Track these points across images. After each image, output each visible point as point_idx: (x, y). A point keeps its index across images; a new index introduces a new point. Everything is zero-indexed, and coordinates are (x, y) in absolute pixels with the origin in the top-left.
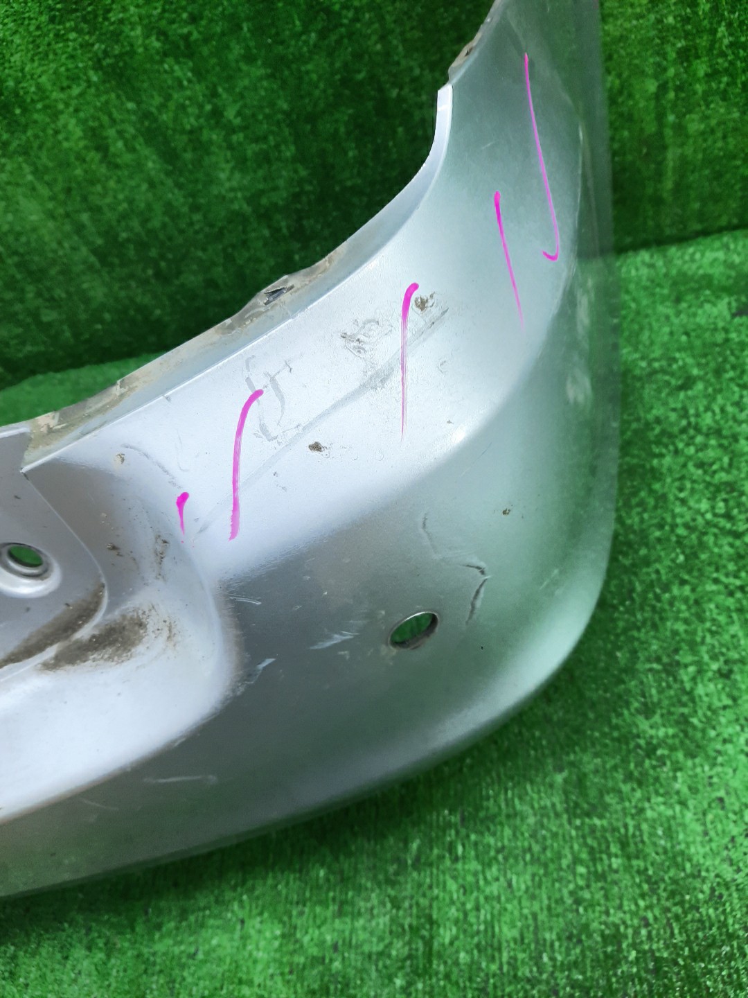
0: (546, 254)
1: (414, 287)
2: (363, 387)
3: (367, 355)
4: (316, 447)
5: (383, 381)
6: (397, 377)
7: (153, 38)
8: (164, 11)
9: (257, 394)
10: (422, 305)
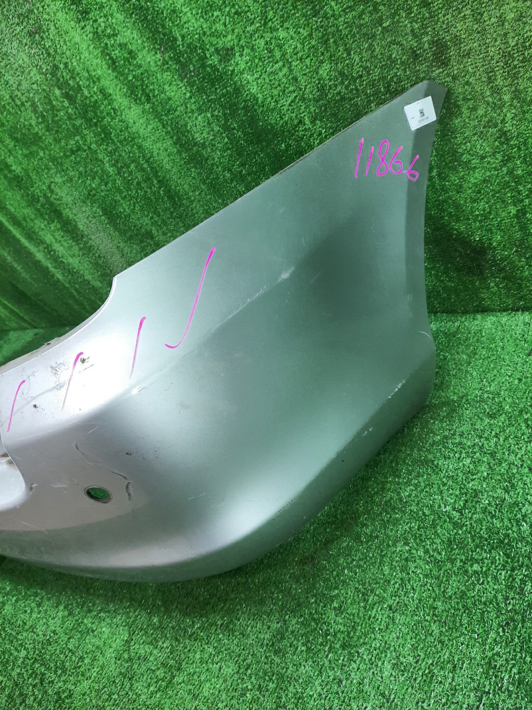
0: (167, 345)
1: (82, 353)
2: (54, 388)
3: (58, 376)
4: (35, 406)
5: (61, 387)
6: (66, 386)
7: (226, 172)
8: (229, 160)
9: (23, 382)
10: (83, 361)
